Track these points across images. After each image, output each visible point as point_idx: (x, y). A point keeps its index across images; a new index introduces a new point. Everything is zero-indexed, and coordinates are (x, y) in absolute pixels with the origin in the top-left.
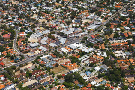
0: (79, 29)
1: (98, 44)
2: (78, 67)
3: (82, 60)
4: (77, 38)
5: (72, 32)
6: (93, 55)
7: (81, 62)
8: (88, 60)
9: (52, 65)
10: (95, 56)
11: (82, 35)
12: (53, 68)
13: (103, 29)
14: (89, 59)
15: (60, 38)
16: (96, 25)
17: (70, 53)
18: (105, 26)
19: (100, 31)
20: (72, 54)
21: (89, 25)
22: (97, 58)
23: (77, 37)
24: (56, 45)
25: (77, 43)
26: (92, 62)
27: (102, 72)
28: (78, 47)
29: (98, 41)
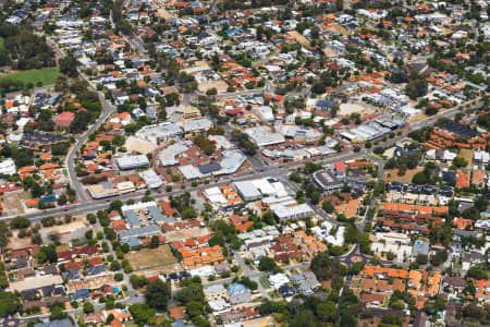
0: (313, 134)
1: (343, 195)
2: (220, 262)
3: (247, 242)
4: (285, 161)
5: (283, 140)
6: (296, 230)
7: (243, 247)
8: (268, 246)
9: (142, 238)
10: (301, 234)
11: (309, 156)
12: (138, 248)
13: (394, 145)
14: (274, 243)
15: (227, 154)
16: (381, 129)
17: (225, 209)
18: (409, 136)
19: (379, 151)
20: (231, 213)
21: (358, 123)
22: (303, 245)
23: (287, 160)
24: (201, 175)
25: (271, 181)
26: (279, 253)
27: (284, 297)
28: (266, 196)
29: (349, 185)
